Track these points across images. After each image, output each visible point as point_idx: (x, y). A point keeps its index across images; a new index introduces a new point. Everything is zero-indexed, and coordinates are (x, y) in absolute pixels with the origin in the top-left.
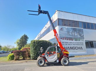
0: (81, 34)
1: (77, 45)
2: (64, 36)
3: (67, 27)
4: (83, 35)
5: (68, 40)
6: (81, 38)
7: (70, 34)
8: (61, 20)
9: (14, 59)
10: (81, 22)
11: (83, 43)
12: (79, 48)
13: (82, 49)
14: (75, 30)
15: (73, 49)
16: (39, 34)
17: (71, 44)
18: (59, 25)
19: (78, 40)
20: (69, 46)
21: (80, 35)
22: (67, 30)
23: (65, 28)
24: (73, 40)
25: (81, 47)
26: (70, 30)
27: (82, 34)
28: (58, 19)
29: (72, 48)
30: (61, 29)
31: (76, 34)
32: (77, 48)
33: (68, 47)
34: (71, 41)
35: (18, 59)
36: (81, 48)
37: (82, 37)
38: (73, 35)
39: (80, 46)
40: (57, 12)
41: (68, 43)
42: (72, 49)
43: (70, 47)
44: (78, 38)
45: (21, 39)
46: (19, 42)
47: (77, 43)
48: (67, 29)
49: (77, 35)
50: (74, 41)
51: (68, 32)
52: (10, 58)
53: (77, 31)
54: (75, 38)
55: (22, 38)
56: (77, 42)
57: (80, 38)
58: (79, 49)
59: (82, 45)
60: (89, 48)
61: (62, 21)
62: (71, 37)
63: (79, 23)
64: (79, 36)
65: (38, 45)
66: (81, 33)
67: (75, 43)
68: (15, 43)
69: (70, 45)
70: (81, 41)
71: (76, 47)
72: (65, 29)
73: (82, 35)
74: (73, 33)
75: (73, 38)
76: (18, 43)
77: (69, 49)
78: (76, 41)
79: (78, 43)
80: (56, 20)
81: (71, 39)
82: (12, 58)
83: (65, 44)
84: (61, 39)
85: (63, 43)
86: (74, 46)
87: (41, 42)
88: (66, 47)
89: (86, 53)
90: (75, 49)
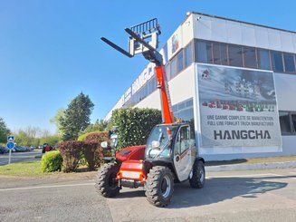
0: (267, 91)
1: (253, 124)
2: (215, 97)
3: (222, 67)
4: (274, 93)
5: (225, 108)
6: (267, 103)
7: (234, 89)
8: (205, 45)
9: (63, 169)
10: (268, 50)
11: (272, 119)
12: (261, 134)
13: (269, 138)
14: (247, 76)
15: (242, 138)
16: (127, 93)
17: (234, 121)
18: (197, 60)
19: (257, 110)
20: (230, 129)
21: (264, 95)
22: (222, 77)
23: (218, 69)
24: (240, 110)
25: (267, 132)
26: (232, 78)
27: (269, 91)
28: (196, 41)
29: (238, 135)
30: (206, 72)
31: (251, 91)
32: (254, 134)
33: (227, 132)
34: (235, 113)
35: (72, 169)
36: (267, 135)
37: (270, 101)
38: (243, 92)
39: (263, 129)
40: (191, 18)
41: (225, 117)
42: (238, 138)
43: (233, 132)
44: (256, 103)
45: (70, 107)
46: (64, 117)
47: (253, 118)
48: (225, 73)
49: (253, 94)
50: (245, 113)
51: (227, 83)
52: (48, 166)
53: (256, 82)
54: (247, 103)
55: (74, 105)
56: (255, 114)
57: (262, 103)
58: (259, 136)
59: (269, 124)
61: (208, 48)
62: (236, 98)
64: (260, 97)
65: (136, 124)
66: (265, 86)
67: (249, 118)
68: (51, 121)
69: (232, 123)
70: (266, 113)
71: (250, 131)
72: (216, 73)
73: (270, 94)
74: (242, 86)
75: (241, 102)
76: (61, 119)
77: (229, 138)
78: (252, 111)
79: (258, 118)
80: (188, 46)
81: (234, 105)
82: (56, 164)
83: (216, 121)
84: (205, 104)
85: (211, 117)
86: (243, 129)
87: (146, 113)
88: (220, 131)
89: (282, 151)
90: (246, 138)
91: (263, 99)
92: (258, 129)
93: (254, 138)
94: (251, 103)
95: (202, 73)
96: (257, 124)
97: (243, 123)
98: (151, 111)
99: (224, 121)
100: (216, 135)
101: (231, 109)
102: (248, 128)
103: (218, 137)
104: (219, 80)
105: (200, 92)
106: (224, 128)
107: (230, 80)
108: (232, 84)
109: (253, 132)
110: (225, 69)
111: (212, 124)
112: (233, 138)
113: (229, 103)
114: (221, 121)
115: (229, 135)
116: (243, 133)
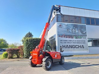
1: (77, 43)
3: (66, 23)
4: (86, 32)
5: (67, 37)
6: (83, 36)
7: (70, 31)
11: (85, 41)
12: (80, 46)
13: (84, 48)
14: (76, 26)
15: (73, 48)
17: (70, 42)
18: (57, 21)
19: (79, 38)
20: (69, 44)
21: (82, 32)
22: (66, 27)
23: (65, 24)
25: (83, 46)
27: (84, 31)
29: (71, 47)
30: (60, 25)
31: (77, 31)
32: (78, 47)
33: (67, 46)
34: (70, 39)
38: (74, 32)
41: (67, 41)
42: (71, 48)
43: (70, 46)
44: (79, 36)
45: (26, 36)
47: (77, 41)
48: (67, 25)
49: (78, 33)
50: (74, 39)
51: (68, 29)
53: (79, 28)
54: (75, 36)
57: (81, 35)
58: (80, 47)
59: (84, 43)
61: (62, 17)
62: (71, 34)
64: (80, 34)
66: (82, 30)
67: (76, 41)
68: (21, 41)
70: (82, 39)
71: (76, 46)
72: (64, 26)
73: (84, 32)
74: (74, 30)
75: (73, 35)
77: (68, 48)
78: (77, 38)
79: (79, 41)
80: (55, 16)
83: (63, 42)
84: (60, 36)
85: (62, 41)
87: (35, 40)
88: (65, 45)
89: (88, 52)
90: (75, 48)
92: (79, 45)
93: (78, 48)
94: (77, 36)
95: (59, 26)
96: (79, 43)
97: (74, 43)
98: (37, 39)
100: (63, 46)
103: (64, 47)
104: (65, 28)
105: (58, 32)
106: (66, 44)
107: (69, 28)
108: (70, 29)
109: (77, 46)
110: (67, 24)
111: (62, 43)
112: (70, 48)
113: (68, 36)
114: (65, 42)
115: (68, 47)
116: (73, 46)
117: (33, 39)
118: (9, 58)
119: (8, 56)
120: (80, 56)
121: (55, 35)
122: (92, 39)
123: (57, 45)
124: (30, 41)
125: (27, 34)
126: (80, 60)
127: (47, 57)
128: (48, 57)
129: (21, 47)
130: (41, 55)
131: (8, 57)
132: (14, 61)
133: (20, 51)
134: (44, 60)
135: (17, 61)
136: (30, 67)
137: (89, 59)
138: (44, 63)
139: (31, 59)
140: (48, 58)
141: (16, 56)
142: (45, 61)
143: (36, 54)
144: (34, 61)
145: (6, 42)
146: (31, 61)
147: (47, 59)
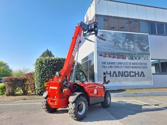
0: (143, 46)
1: (132, 67)
2: (108, 51)
3: (113, 32)
4: (148, 48)
5: (114, 57)
7: (121, 45)
11: (146, 64)
12: (138, 74)
13: (144, 76)
14: (130, 38)
15: (125, 76)
17: (120, 65)
19: (136, 59)
20: (117, 70)
21: (141, 48)
22: (113, 38)
23: (110, 33)
24: (124, 58)
25: (142, 72)
26: (120, 39)
27: (145, 46)
28: (97, 16)
29: (122, 74)
30: (102, 35)
31: (132, 46)
32: (134, 74)
33: (115, 72)
34: (121, 60)
36: (143, 74)
37: (145, 53)
38: (127, 48)
39: (140, 70)
40: (94, 2)
41: (114, 63)
42: (122, 76)
43: (119, 72)
44: (135, 54)
47: (133, 64)
49: (134, 49)
50: (127, 60)
51: (116, 42)
53: (136, 41)
56: (134, 61)
57: (140, 54)
58: (137, 75)
59: (144, 67)
60: (160, 74)
61: (105, 20)
62: (121, 51)
63: (141, 22)
64: (139, 51)
65: (48, 67)
66: (142, 44)
67: (130, 64)
69: (118, 67)
70: (142, 61)
71: (130, 72)
72: (109, 36)
73: (145, 48)
74: (126, 44)
75: (125, 53)
77: (116, 76)
78: (132, 59)
79: (136, 64)
81: (121, 56)
83: (107, 65)
84: (101, 55)
85: (105, 63)
86: (126, 71)
87: (56, 61)
88: (110, 72)
89: (152, 84)
90: (128, 76)
91: (141, 52)
92: (136, 70)
93: (133, 76)
94: (132, 54)
96: (136, 67)
97: (126, 67)
98: (59, 60)
99: (113, 65)
101: (118, 58)
102: (129, 70)
104: (110, 40)
105: (97, 47)
106: (112, 70)
107: (118, 40)
108: (119, 42)
109: (133, 72)
110: (115, 34)
111: (105, 67)
112: (119, 76)
113: (117, 54)
114: (111, 65)
115: (116, 74)
116: (126, 73)
117: (53, 60)
118: (7, 95)
119: (7, 90)
120: (138, 91)
121: (93, 53)
122: (159, 60)
123: (96, 71)
124: (46, 64)
125: (44, 53)
126: (139, 98)
127: (78, 94)
128: (80, 93)
129: (31, 74)
130: (65, 90)
131: (7, 92)
132: (15, 100)
133: (28, 82)
134: (72, 99)
135: (22, 101)
136: (44, 112)
137: (154, 96)
138: (71, 107)
139: (46, 98)
140: (79, 96)
141: (21, 90)
142: (75, 102)
143: (56, 88)
144: (51, 101)
145: (8, 66)
146: (46, 102)
147: (77, 98)
